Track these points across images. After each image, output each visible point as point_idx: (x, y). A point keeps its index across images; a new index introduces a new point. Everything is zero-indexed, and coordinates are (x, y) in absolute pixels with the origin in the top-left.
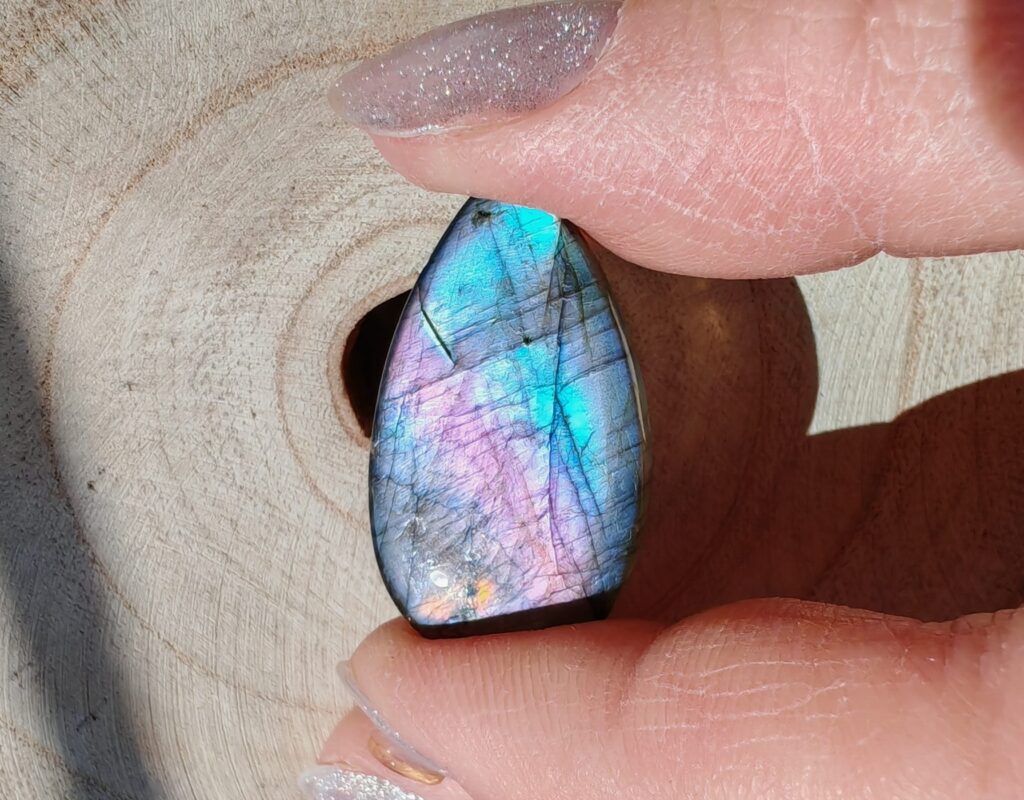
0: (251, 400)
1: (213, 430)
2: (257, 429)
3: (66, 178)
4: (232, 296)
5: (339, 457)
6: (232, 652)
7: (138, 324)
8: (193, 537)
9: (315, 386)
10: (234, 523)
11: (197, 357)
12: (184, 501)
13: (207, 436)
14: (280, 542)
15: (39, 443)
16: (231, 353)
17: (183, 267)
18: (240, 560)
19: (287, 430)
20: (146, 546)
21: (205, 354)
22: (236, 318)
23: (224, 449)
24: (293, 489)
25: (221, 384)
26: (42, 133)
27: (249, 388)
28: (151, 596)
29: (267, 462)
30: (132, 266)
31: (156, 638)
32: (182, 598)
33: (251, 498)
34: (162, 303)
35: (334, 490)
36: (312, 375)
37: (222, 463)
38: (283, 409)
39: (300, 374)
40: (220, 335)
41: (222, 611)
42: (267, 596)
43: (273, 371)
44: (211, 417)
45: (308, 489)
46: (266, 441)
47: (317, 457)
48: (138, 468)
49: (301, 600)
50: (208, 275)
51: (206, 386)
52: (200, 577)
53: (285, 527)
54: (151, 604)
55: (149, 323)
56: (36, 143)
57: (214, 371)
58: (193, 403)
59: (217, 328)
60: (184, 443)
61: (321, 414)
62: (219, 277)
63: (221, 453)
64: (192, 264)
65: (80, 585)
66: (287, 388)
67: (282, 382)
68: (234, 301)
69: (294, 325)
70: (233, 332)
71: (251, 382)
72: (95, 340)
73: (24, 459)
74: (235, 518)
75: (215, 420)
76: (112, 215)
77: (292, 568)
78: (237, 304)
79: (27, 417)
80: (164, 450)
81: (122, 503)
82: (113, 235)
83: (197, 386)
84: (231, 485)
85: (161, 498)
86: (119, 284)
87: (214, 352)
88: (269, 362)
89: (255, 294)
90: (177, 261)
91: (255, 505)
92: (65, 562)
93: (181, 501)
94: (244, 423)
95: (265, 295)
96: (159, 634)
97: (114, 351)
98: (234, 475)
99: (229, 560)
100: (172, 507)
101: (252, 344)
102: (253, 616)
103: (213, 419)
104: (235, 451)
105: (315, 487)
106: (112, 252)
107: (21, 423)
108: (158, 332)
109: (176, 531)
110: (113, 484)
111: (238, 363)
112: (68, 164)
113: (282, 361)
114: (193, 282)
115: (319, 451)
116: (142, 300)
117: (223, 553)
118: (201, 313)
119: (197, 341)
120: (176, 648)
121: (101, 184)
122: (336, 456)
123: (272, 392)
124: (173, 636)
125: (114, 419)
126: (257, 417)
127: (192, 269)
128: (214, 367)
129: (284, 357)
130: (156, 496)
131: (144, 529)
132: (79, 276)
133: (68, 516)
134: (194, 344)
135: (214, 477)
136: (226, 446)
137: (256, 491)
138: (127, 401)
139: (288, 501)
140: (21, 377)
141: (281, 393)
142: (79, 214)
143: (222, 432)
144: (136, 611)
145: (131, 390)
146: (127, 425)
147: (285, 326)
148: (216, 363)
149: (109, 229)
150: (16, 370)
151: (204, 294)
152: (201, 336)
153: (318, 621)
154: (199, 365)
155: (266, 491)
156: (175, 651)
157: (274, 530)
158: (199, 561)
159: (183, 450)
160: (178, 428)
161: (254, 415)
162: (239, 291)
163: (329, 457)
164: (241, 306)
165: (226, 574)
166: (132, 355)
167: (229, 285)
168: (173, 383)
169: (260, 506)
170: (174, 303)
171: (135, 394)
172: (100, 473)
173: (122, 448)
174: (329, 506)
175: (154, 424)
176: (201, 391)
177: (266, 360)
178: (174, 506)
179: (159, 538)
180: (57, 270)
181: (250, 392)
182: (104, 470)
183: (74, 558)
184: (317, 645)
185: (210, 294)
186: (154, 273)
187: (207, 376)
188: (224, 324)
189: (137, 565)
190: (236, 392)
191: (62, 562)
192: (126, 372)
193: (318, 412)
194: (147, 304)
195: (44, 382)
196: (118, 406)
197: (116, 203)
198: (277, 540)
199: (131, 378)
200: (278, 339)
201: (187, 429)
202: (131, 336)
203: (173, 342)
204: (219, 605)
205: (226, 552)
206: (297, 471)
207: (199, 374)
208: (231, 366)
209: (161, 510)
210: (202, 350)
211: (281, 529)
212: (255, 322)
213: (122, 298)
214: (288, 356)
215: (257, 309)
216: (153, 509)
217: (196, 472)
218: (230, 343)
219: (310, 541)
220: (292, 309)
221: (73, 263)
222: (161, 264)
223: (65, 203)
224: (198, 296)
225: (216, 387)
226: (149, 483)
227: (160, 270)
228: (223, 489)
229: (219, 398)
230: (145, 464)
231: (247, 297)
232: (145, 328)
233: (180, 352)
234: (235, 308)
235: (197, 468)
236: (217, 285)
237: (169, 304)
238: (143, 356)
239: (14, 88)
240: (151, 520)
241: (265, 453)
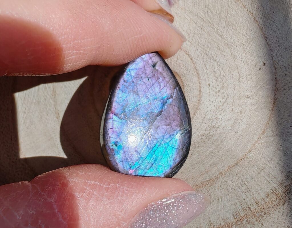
0: (210, 90)
1: (223, 81)
2: (209, 80)
3: (260, 164)
4: (212, 123)
5: (183, 69)
6: (223, 3)
7: (243, 117)
8: (233, 45)
9: (189, 93)
10: (219, 48)
11: (225, 105)
12: (234, 57)
13: (225, 79)
14: (204, 41)
15: (280, 80)
16: (215, 105)
17: (227, 133)
18: (218, 36)
19: (199, 79)
20: (249, 42)
21: (223, 105)
22: (212, 116)
23: (220, 74)
24: (199, 59)
25: (219, 96)
26: (266, 178)
27: (210, 93)
28: (249, 25)
29: (206, 69)
30: (243, 135)
31: (248, 9)
32: (238, 24)
33: (212, 57)
34: (235, 123)
35: (186, 58)
36: (190, 96)
37: (221, 70)
38: (200, 86)
39: (193, 97)
40: (218, 111)
41: (225, 18)
42: (210, 23)
43: (202, 99)
44: (223, 85)
45: (194, 59)
46: (206, 75)
47: (190, 70)
48: (248, 69)
49: (199, 21)
50: (219, 130)
51: (223, 95)
52: (231, 31)
53: (202, 47)
54: (249, 22)
55: (239, 117)
56: (268, 176)
57: (220, 100)
58: (228, 90)
59: (218, 114)
60: (232, 77)
61: (188, 84)
62: (216, 129)
63: (221, 73)
64: (224, 134)
65: (272, 30)
66: (198, 93)
67: (199, 95)
68: (212, 122)
69: (194, 113)
70: (213, 112)
71: (209, 95)
72: (257, 112)
73: (286, 75)
74: (218, 50)
75: (221, 84)
76: (247, 151)
77: (201, 32)
78: (211, 121)
79: (283, 89)
80: (239, 75)
81: (255, 58)
82: (248, 145)
83: (226, 95)
84: (218, 62)
85: (242, 59)
86: (248, 130)
87: (220, 106)
88: (203, 102)
89: (205, 123)
90: (229, 136)
91: (211, 54)
92: (276, 38)
93: (235, 57)
94: (212, 82)
95: (202, 123)
96: (247, 11)
97: (251, 108)
98: (217, 65)
99: (221, 36)
100: (239, 55)
101: (208, 108)
102: (215, 16)
103: (222, 84)
104: (216, 73)
105: (191, 59)
106: (249, 140)
107: (285, 87)
108: (237, 113)
109: (237, 47)
110: (257, 64)
111: (213, 102)
112: (259, 168)
113: (199, 102)
114: (224, 129)
115: (189, 72)
116: (241, 124)
117: (223, 38)
118: (223, 119)
119: (225, 110)
120: (242, 5)
121: (250, 161)
122: (184, 70)
123: (203, 92)
124: (243, 10)
125: (254, 86)
126: (208, 84)
127: (224, 133)
128: (220, 101)
129: (198, 103)
130: (243, 60)
131: (249, 48)
132: (260, 134)
133: (273, 54)
134: (226, 109)
135: (224, 65)
136: (219, 75)
137: (211, 59)
138: (249, 92)
139: (201, 55)
140: (283, 102)
141: (200, 91)
142: (258, 153)
143: (220, 80)
144: (254, 19)
145: (248, 96)
146: (250, 84)
147: (197, 113)
148: (220, 102)
149: (249, 147)
150: (284, 105)
151: (221, 125)
152: (224, 112)
153: (194, 13)
154: (225, 102)
155: (207, 59)
156: (242, 4)
157: (206, 46)
158: (231, 36)
159: (233, 74)
160: (234, 82)
161: (209, 85)
162: (210, 125)
163: (186, 69)
164: (210, 120)
165: (223, 31)
166: (246, 107)
167: (213, 127)
168: (234, 97)
169: (209, 54)
170: (231, 123)
171: (246, 94)
172: (261, 68)
173: (253, 76)
174: (187, 53)
175: (241, 84)
176: (225, 94)
177: (204, 102)
178: (237, 56)
179: (244, 45)
180: (267, 136)
181: (210, 92)
182: (259, 69)
183: (273, 39)
184: (195, 4)
185: (220, 125)
186: (236, 132)
187: (223, 98)
188: (216, 115)
189: (252, 35)
190: (214, 93)
191: (277, 38)
192: (249, 101)
193: (189, 84)
194: (240, 123)
195: (276, 100)
196: (252, 91)
197: (246, 155)
198: (205, 42)
199: (247, 99)
200: (199, 109)
201: (231, 81)
202: (246, 113)
203: (233, 110)
204: (226, 20)
205: (222, 39)
206: (197, 65)
207: (225, 99)
208: (215, 101)
209: (242, 54)
210: (224, 107)
211: (204, 46)
212: (206, 115)
213: (247, 126)
214: (197, 103)
215: (205, 118)
216: (245, 55)
217: (229, 67)
218: (215, 109)
219: (194, 41)
220: (194, 118)
221: (262, 138)
222: (234, 135)
223: (262, 156)
224: (223, 124)
225: (220, 95)
226: (245, 64)
227: (234, 133)
228: (221, 60)
229: (220, 91)
230: (246, 70)
231: (208, 123)
232: (241, 115)
233: (231, 107)
234: (212, 119)
235: (229, 68)
236: (217, 127)
237: (233, 122)
238: (243, 106)
239: (273, 193)
240: (246, 51)
241: (207, 72)
